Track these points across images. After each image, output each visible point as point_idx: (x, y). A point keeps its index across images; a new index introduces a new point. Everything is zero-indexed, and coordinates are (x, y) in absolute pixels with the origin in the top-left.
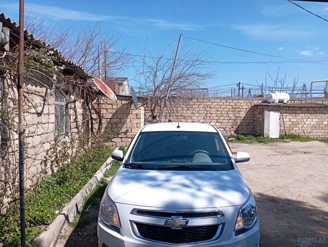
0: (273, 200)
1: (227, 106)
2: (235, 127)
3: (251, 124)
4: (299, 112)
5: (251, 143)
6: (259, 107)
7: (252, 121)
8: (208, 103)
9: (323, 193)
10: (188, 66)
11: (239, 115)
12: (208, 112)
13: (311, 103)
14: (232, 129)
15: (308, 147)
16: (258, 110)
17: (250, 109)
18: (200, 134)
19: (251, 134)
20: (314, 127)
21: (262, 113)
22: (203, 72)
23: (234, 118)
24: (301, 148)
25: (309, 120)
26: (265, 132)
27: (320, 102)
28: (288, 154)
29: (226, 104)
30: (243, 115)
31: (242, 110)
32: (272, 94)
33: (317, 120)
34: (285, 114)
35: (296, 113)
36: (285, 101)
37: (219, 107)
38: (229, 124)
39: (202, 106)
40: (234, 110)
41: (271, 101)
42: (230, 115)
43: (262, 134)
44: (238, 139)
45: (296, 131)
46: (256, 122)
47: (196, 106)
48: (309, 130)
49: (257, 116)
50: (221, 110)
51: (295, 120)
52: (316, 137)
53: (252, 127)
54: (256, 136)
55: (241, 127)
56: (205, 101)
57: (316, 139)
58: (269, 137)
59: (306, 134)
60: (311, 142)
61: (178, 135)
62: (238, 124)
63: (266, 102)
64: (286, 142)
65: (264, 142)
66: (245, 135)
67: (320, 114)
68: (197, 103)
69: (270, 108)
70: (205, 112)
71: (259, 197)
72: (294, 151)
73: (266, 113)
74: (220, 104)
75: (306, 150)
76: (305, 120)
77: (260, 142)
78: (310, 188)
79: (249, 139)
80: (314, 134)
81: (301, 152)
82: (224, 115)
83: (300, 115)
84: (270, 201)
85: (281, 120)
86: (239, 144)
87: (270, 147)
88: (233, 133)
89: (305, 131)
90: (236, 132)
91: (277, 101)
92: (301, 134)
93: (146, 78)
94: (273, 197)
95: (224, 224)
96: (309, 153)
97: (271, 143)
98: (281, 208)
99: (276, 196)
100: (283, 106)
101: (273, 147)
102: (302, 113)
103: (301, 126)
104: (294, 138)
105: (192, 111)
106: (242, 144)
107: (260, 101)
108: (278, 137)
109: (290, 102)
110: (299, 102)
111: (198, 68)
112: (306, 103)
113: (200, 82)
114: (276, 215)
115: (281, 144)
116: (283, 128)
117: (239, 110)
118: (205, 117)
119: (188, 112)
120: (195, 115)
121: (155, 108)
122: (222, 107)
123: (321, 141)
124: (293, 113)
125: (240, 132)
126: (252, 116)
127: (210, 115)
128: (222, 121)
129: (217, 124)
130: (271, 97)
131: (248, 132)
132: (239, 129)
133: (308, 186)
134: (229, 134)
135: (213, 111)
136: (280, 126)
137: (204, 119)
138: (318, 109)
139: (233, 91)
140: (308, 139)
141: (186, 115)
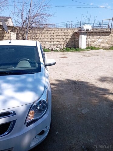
0: (75, 83)
1: (62, 33)
2: (66, 44)
3: (73, 42)
4: (95, 35)
5: (72, 52)
6: (77, 33)
7: (74, 41)
8: (52, 31)
9: (100, 76)
10: (40, 9)
11: (68, 38)
12: (53, 36)
13: (101, 31)
14: (64, 45)
15: (98, 53)
16: (77, 35)
17: (73, 34)
18: (23, 47)
19: (73, 47)
20: (101, 43)
21: (78, 37)
22: (48, 13)
23: (65, 39)
24: (94, 53)
25: (99, 39)
26: (79, 46)
27: (105, 30)
28: (88, 57)
29: (61, 31)
30: (70, 37)
31: (69, 35)
32: (84, 26)
33: (103, 39)
34: (89, 37)
35: (94, 36)
36: (90, 30)
37: (58, 33)
38: (63, 42)
39: (49, 33)
40: (65, 35)
41: (83, 29)
42: (64, 38)
43: (78, 47)
44: (67, 50)
45: (93, 45)
46: (76, 41)
47: (46, 33)
48: (99, 44)
49: (76, 38)
50: (59, 35)
51: (93, 39)
52: (102, 47)
53: (74, 44)
54: (75, 48)
55: (68, 44)
56: (51, 30)
57: (102, 49)
58: (81, 48)
59: (98, 46)
60: (100, 50)
61: (7, 49)
62: (67, 42)
63: (81, 30)
64: (88, 50)
65: (78, 51)
66: (70, 48)
67: (105, 36)
68: (47, 31)
69: (82, 33)
70: (51, 36)
71: (68, 81)
72: (91, 55)
73: (80, 36)
74: (59, 31)
75: (96, 54)
76: (98, 39)
77: (77, 51)
78: (95, 74)
79: (72, 50)
80: (101, 46)
81: (94, 55)
82: (61, 38)
83: (96, 37)
84: (73, 83)
85: (87, 39)
86: (67, 52)
87: (81, 53)
88: (65, 47)
89: (97, 45)
90: (66, 46)
91: (86, 30)
92: (95, 46)
93: (17, 16)
94: (75, 81)
95: (15, 121)
96: (98, 55)
97: (82, 51)
98: (78, 87)
99: (77, 80)
100: (88, 32)
101: (82, 53)
102: (97, 36)
103: (95, 42)
104: (92, 48)
105: (44, 36)
106: (69, 52)
107: (78, 30)
108: (85, 48)
109: (92, 30)
110: (96, 30)
111: (46, 10)
112: (99, 31)
113: (47, 19)
114: (74, 92)
115: (86, 51)
116: (87, 44)
117: (68, 35)
118: (51, 39)
119: (42, 36)
120: (46, 38)
121: (24, 34)
122: (60, 33)
123: (104, 49)
124: (92, 36)
125: (68, 46)
126: (74, 38)
127: (53, 38)
128: (59, 41)
129: (57, 42)
130: (83, 28)
131: (72, 46)
132: (68, 45)
133: (94, 73)
134: (63, 48)
135: (55, 35)
136: (87, 43)
137: (51, 40)
138: (104, 33)
139: (67, 25)
140: (98, 48)
141: (41, 38)
